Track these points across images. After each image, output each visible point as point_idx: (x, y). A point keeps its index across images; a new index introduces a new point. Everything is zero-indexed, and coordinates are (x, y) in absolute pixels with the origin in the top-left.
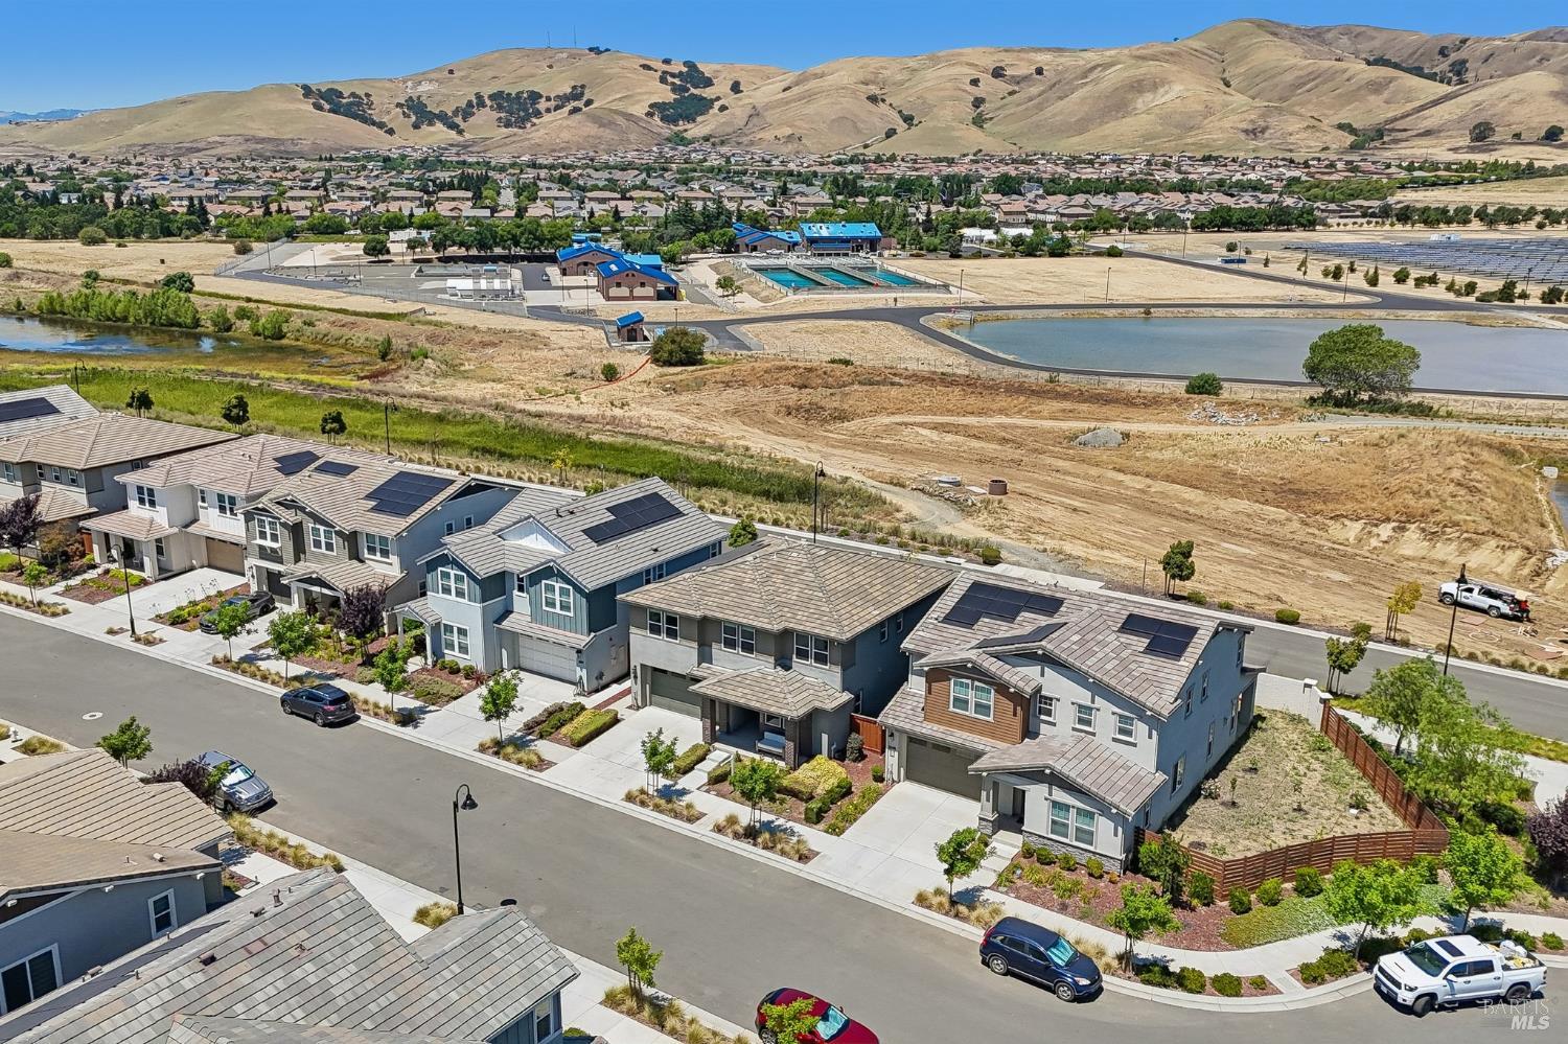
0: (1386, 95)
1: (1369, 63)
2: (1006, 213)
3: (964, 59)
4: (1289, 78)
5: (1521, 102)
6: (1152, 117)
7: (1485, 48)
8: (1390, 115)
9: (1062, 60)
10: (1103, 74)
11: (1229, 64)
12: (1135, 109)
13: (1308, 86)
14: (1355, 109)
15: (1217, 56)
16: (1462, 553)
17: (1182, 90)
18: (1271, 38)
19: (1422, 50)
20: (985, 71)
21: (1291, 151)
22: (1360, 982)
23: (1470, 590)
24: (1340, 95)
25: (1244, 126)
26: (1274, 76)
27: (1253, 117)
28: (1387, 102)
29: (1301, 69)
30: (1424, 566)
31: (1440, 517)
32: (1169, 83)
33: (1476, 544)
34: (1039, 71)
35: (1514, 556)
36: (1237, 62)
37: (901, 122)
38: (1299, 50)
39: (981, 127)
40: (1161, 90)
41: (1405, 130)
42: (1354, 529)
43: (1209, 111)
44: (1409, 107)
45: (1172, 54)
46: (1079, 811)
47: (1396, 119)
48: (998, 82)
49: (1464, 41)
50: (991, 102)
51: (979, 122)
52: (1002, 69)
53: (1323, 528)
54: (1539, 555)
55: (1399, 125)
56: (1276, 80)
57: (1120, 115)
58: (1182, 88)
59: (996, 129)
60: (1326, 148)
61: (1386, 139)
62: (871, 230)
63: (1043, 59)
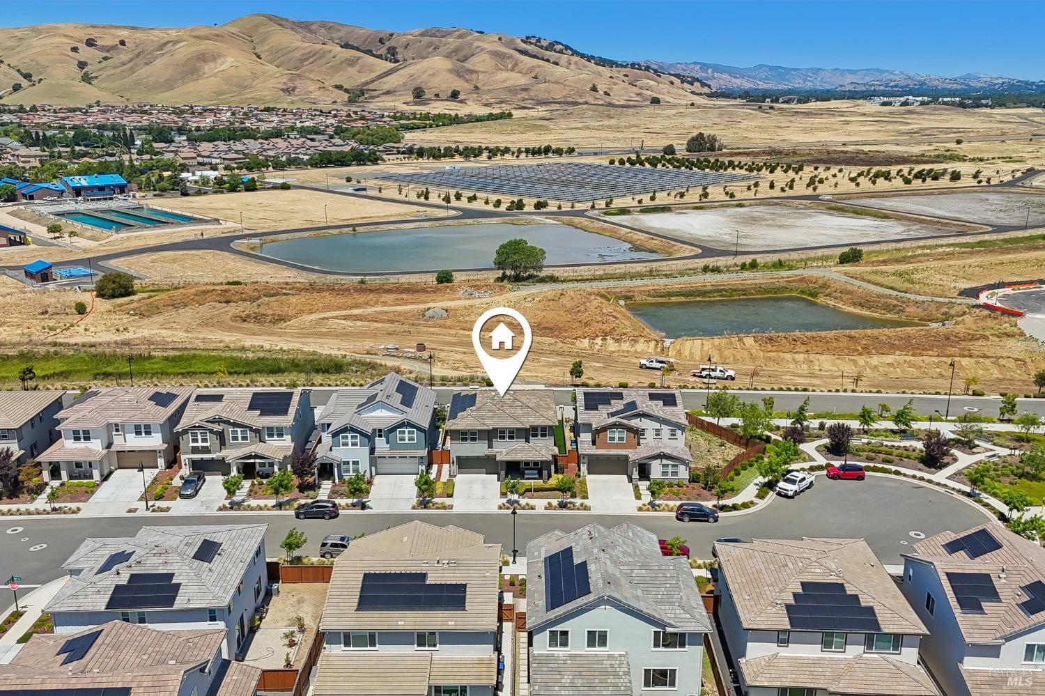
0: (357, 67)
1: (342, 47)
2: (184, 158)
3: (61, 32)
4: (297, 54)
5: (433, 75)
6: (219, 79)
7: (404, 40)
8: (364, 80)
9: (137, 35)
10: (174, 48)
11: (257, 44)
12: (204, 73)
13: (311, 60)
14: (342, 76)
15: (247, 38)
16: (632, 346)
17: (232, 62)
18: (279, 28)
19: (369, 40)
20: (80, 41)
21: (315, 103)
22: (772, 495)
23: (652, 362)
24: (331, 67)
25: (281, 86)
26: (289, 52)
27: (285, 80)
28: (359, 72)
29: (304, 49)
30: (622, 354)
31: (617, 332)
32: (223, 56)
33: (636, 341)
34: (123, 43)
35: (653, 344)
36: (263, 41)
37: (22, 78)
38: (298, 36)
39: (90, 83)
40: (219, 61)
41: (375, 90)
42: (585, 343)
43: (255, 76)
44: (373, 75)
45: (217, 35)
46: (673, 466)
47: (367, 83)
48: (92, 49)
49: (391, 35)
50: (91, 65)
51: (87, 79)
52: (93, 40)
53: (573, 344)
54: (661, 342)
55: (371, 87)
56: (290, 55)
57: (194, 77)
58: (233, 60)
59: (104, 85)
60: (335, 102)
61: (366, 96)
62: (118, 180)
63: (124, 34)
